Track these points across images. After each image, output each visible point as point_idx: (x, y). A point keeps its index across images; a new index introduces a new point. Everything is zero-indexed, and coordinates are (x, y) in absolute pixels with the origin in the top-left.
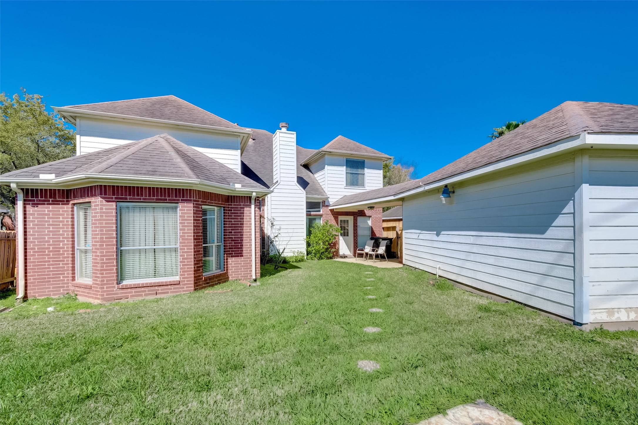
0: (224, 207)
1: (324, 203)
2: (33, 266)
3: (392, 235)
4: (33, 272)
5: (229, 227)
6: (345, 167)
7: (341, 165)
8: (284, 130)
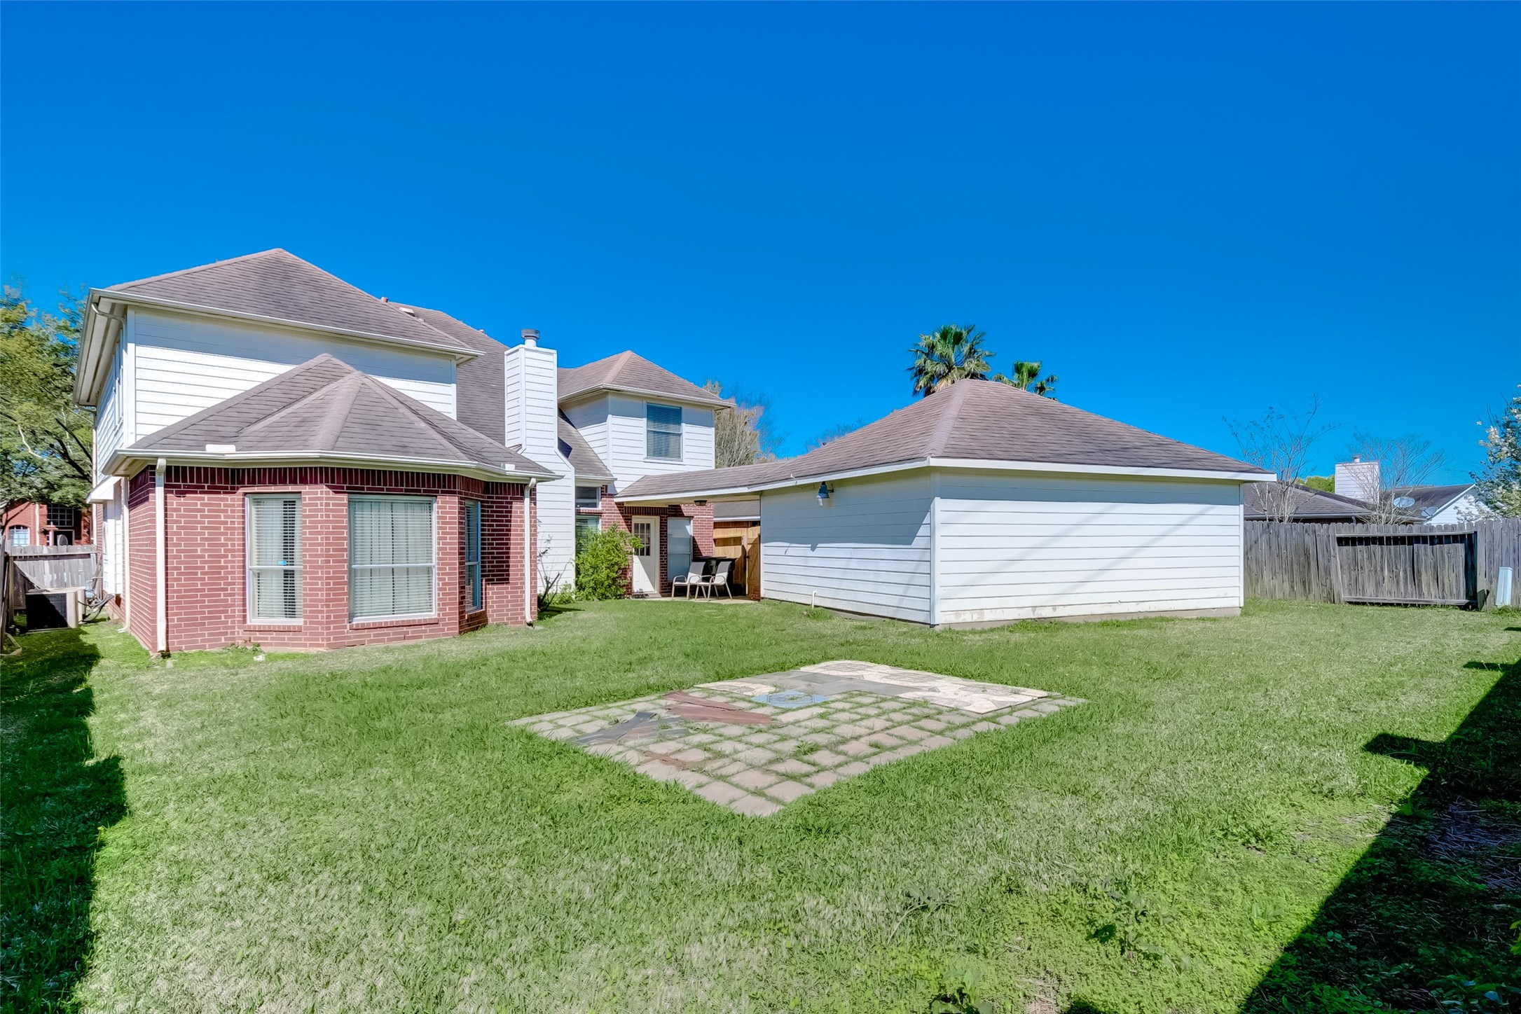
0: (482, 502)
1: (605, 491)
2: (177, 597)
3: (734, 552)
4: (177, 608)
5: (489, 535)
6: (645, 419)
7: (640, 416)
8: (530, 343)
